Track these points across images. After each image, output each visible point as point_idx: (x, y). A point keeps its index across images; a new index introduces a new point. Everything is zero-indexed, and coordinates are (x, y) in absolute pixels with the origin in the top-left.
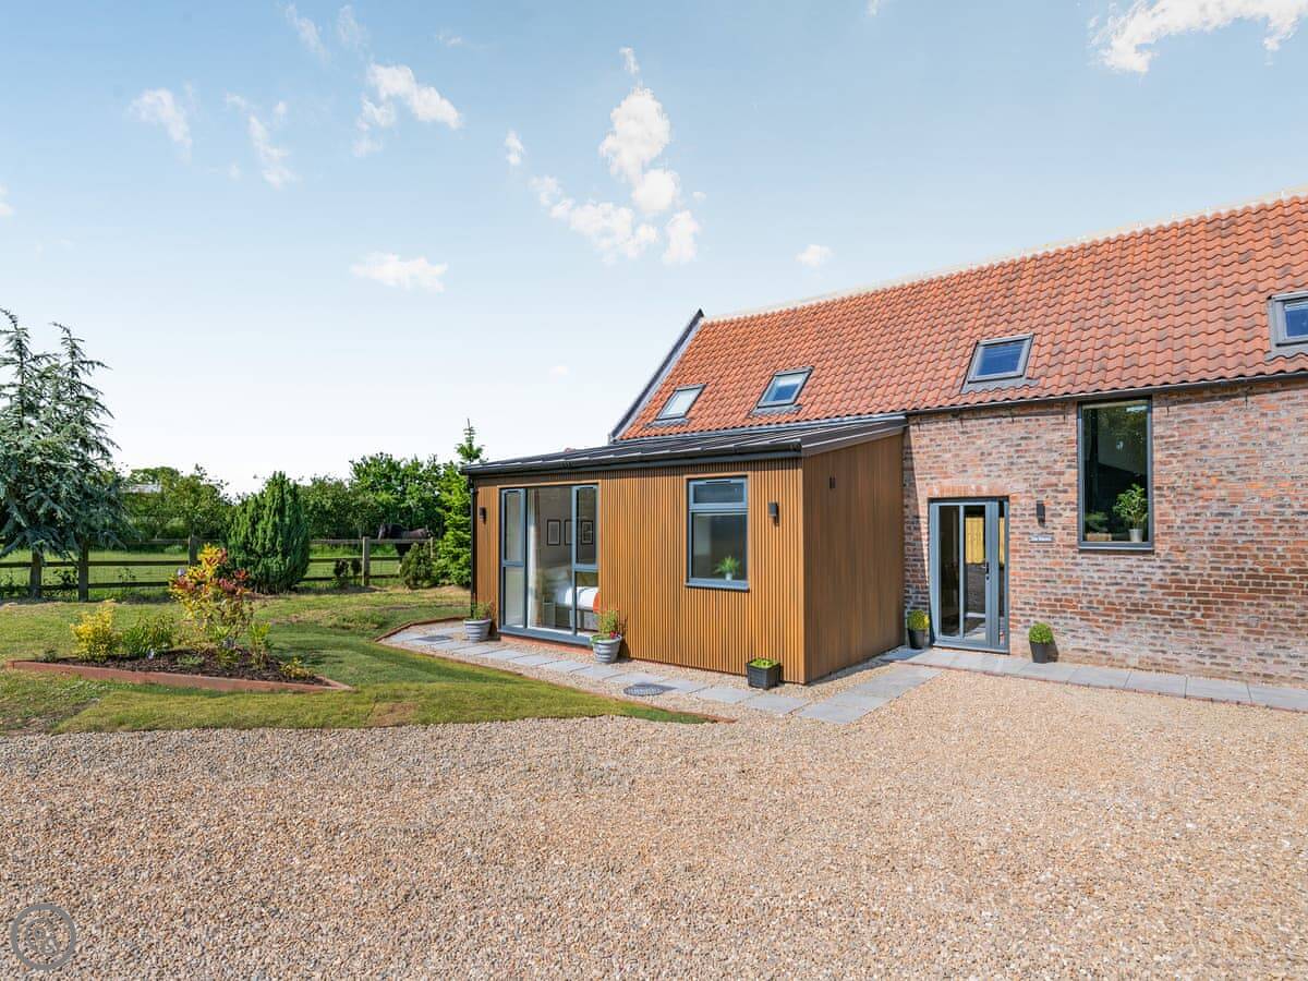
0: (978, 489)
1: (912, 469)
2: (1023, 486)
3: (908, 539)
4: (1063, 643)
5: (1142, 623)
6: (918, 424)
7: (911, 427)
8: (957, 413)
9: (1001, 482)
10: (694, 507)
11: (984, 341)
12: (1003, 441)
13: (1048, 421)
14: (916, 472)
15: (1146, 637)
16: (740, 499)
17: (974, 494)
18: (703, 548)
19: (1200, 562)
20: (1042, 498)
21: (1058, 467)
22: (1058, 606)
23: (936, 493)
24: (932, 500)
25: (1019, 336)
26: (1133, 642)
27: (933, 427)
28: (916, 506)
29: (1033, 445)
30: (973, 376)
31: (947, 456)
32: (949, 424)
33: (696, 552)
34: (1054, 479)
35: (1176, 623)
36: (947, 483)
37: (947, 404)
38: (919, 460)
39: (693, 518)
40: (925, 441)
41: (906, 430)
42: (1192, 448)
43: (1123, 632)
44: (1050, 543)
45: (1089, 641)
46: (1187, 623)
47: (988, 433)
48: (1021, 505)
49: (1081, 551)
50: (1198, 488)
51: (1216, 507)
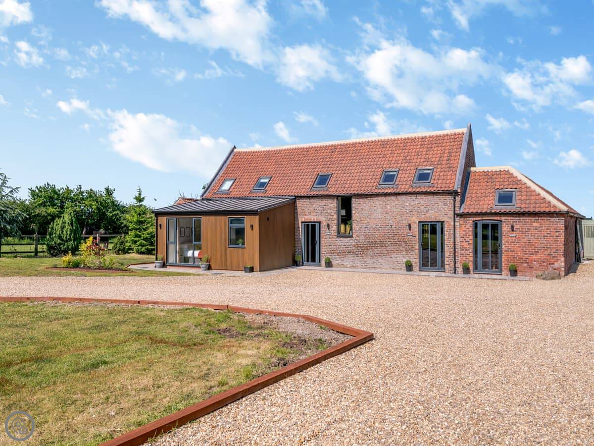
0: (314, 220)
1: (297, 213)
2: (324, 219)
3: (296, 234)
4: (334, 262)
5: (350, 256)
6: (299, 199)
7: (297, 201)
8: (308, 197)
9: (320, 217)
10: (231, 225)
11: (321, 174)
12: (320, 206)
13: (330, 201)
14: (299, 214)
15: (351, 260)
16: (243, 223)
17: (312, 221)
18: (233, 237)
19: (362, 239)
20: (329, 223)
21: (332, 214)
22: (332, 252)
23: (303, 220)
24: (302, 222)
25: (329, 173)
26: (348, 261)
27: (302, 201)
28: (298, 224)
29: (327, 207)
30: (314, 186)
31: (306, 209)
32: (307, 200)
33: (231, 238)
34: (331, 217)
35: (357, 255)
36: (306, 217)
37: (305, 194)
38: (299, 210)
39: (230, 228)
40: (300, 205)
41: (295, 201)
42: (360, 210)
43: (346, 258)
44: (331, 235)
45: (339, 262)
46: (360, 255)
47: (317, 203)
48: (324, 225)
49: (338, 237)
50: (361, 221)
51: (365, 225)
